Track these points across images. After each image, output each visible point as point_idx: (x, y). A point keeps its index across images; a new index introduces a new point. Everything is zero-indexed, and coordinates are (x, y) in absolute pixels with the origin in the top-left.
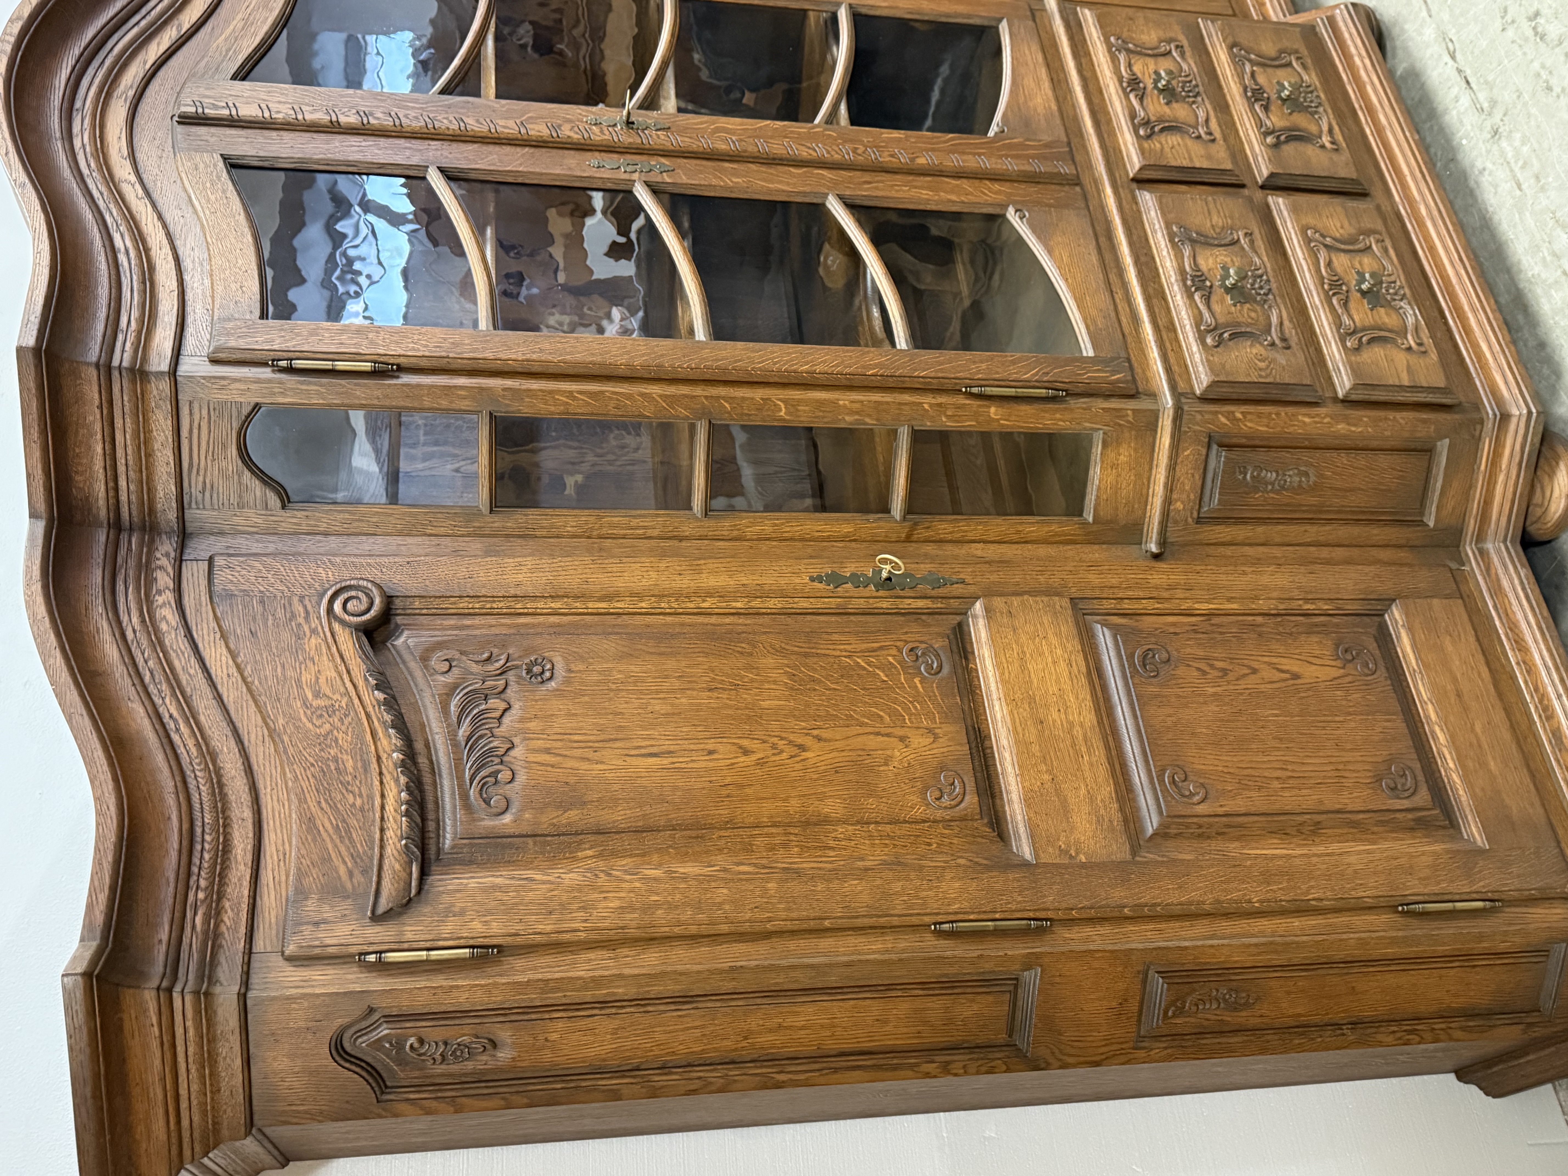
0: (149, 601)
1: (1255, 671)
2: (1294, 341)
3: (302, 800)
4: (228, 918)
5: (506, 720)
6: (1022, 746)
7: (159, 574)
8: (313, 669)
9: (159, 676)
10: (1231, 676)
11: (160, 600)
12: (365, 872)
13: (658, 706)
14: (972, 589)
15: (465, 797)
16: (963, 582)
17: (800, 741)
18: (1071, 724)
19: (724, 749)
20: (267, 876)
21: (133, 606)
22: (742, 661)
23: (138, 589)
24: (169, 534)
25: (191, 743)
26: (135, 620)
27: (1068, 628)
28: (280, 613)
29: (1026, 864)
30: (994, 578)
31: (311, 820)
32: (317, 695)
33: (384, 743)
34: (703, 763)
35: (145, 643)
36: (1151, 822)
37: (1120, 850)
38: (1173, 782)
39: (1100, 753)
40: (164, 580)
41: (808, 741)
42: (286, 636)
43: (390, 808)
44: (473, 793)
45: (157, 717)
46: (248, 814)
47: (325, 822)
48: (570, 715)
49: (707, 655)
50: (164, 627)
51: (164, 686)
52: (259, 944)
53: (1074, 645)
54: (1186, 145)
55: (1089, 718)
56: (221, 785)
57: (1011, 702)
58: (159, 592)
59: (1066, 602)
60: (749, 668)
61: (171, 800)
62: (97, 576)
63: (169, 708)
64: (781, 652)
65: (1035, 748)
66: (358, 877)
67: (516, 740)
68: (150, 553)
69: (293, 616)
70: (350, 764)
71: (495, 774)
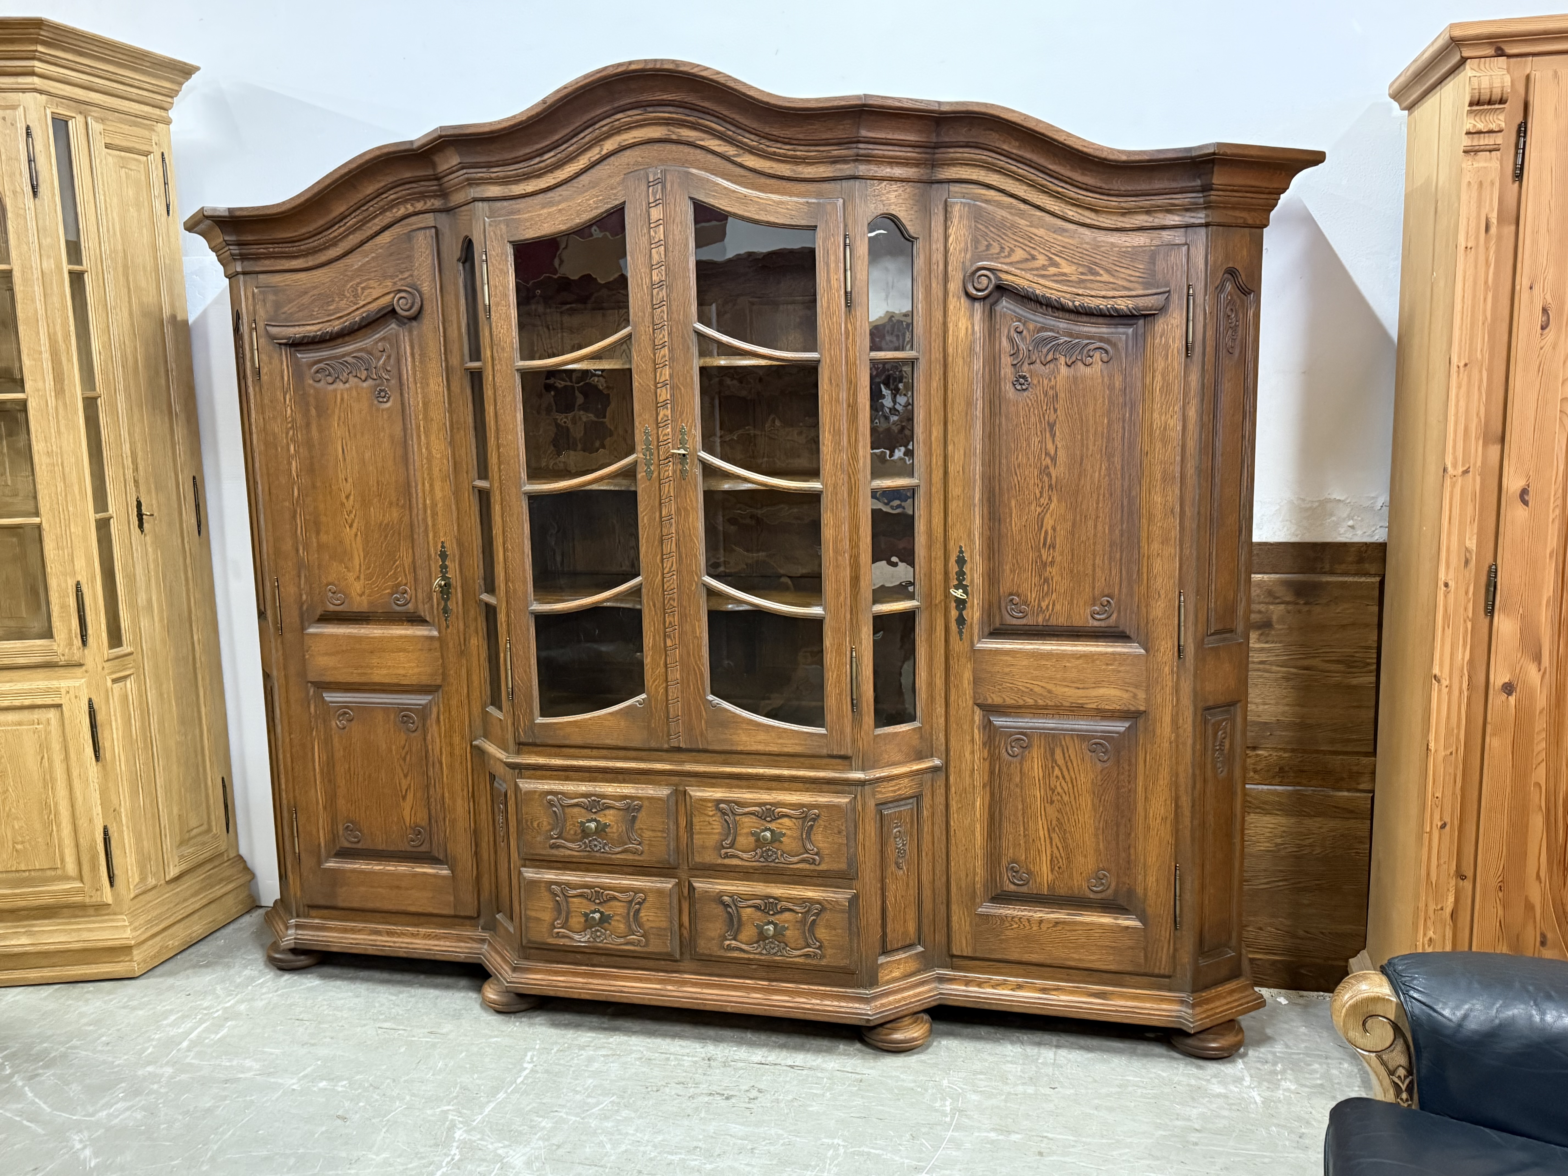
0: (406, 201)
1: (406, 776)
2: (555, 852)
3: (315, 288)
4: (267, 262)
5: (356, 380)
6: (359, 639)
7: (422, 203)
8: (376, 285)
9: (365, 214)
10: (402, 762)
11: (409, 206)
12: (286, 320)
13: (367, 455)
14: (444, 631)
15: (319, 361)
16: (448, 627)
17: (355, 525)
18: (372, 668)
19: (348, 487)
20: (288, 276)
21: (399, 194)
22: (394, 500)
23: (409, 194)
24: (445, 204)
25: (335, 234)
26: (392, 197)
27: (425, 680)
28: (404, 266)
29: (303, 629)
30: (451, 645)
31: (306, 293)
32: (363, 289)
33: (337, 322)
34: (341, 476)
35: (381, 204)
36: (329, 697)
37: (312, 677)
38: (345, 713)
39: (357, 679)
40: (420, 206)
41: (354, 530)
42: (391, 271)
43: (309, 328)
44: (321, 365)
45: (343, 217)
46: (310, 264)
47: (306, 300)
48: (360, 412)
49: (396, 482)
50: (394, 210)
51: (361, 217)
52: (261, 276)
53: (414, 680)
54: (712, 833)
55: (376, 679)
56: (321, 250)
57: (381, 639)
58: (412, 205)
59: (439, 682)
60: (391, 504)
61: (304, 230)
62: (408, 175)
63: (351, 222)
64: (401, 520)
65: (358, 646)
66: (284, 316)
67: (347, 385)
68: (431, 197)
69: (402, 272)
70: (332, 307)
71: (330, 375)
